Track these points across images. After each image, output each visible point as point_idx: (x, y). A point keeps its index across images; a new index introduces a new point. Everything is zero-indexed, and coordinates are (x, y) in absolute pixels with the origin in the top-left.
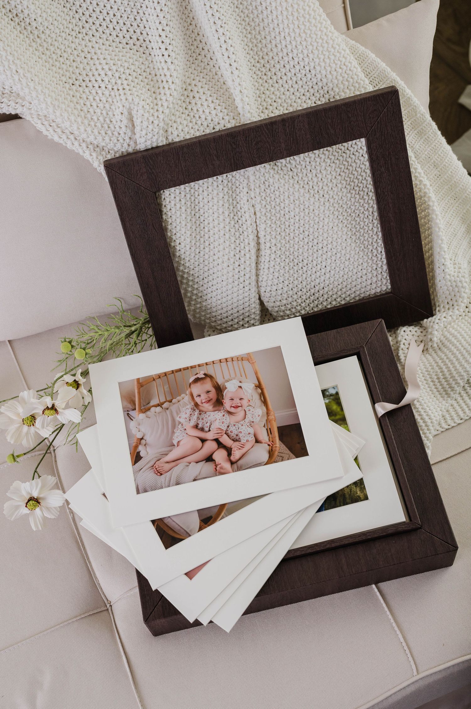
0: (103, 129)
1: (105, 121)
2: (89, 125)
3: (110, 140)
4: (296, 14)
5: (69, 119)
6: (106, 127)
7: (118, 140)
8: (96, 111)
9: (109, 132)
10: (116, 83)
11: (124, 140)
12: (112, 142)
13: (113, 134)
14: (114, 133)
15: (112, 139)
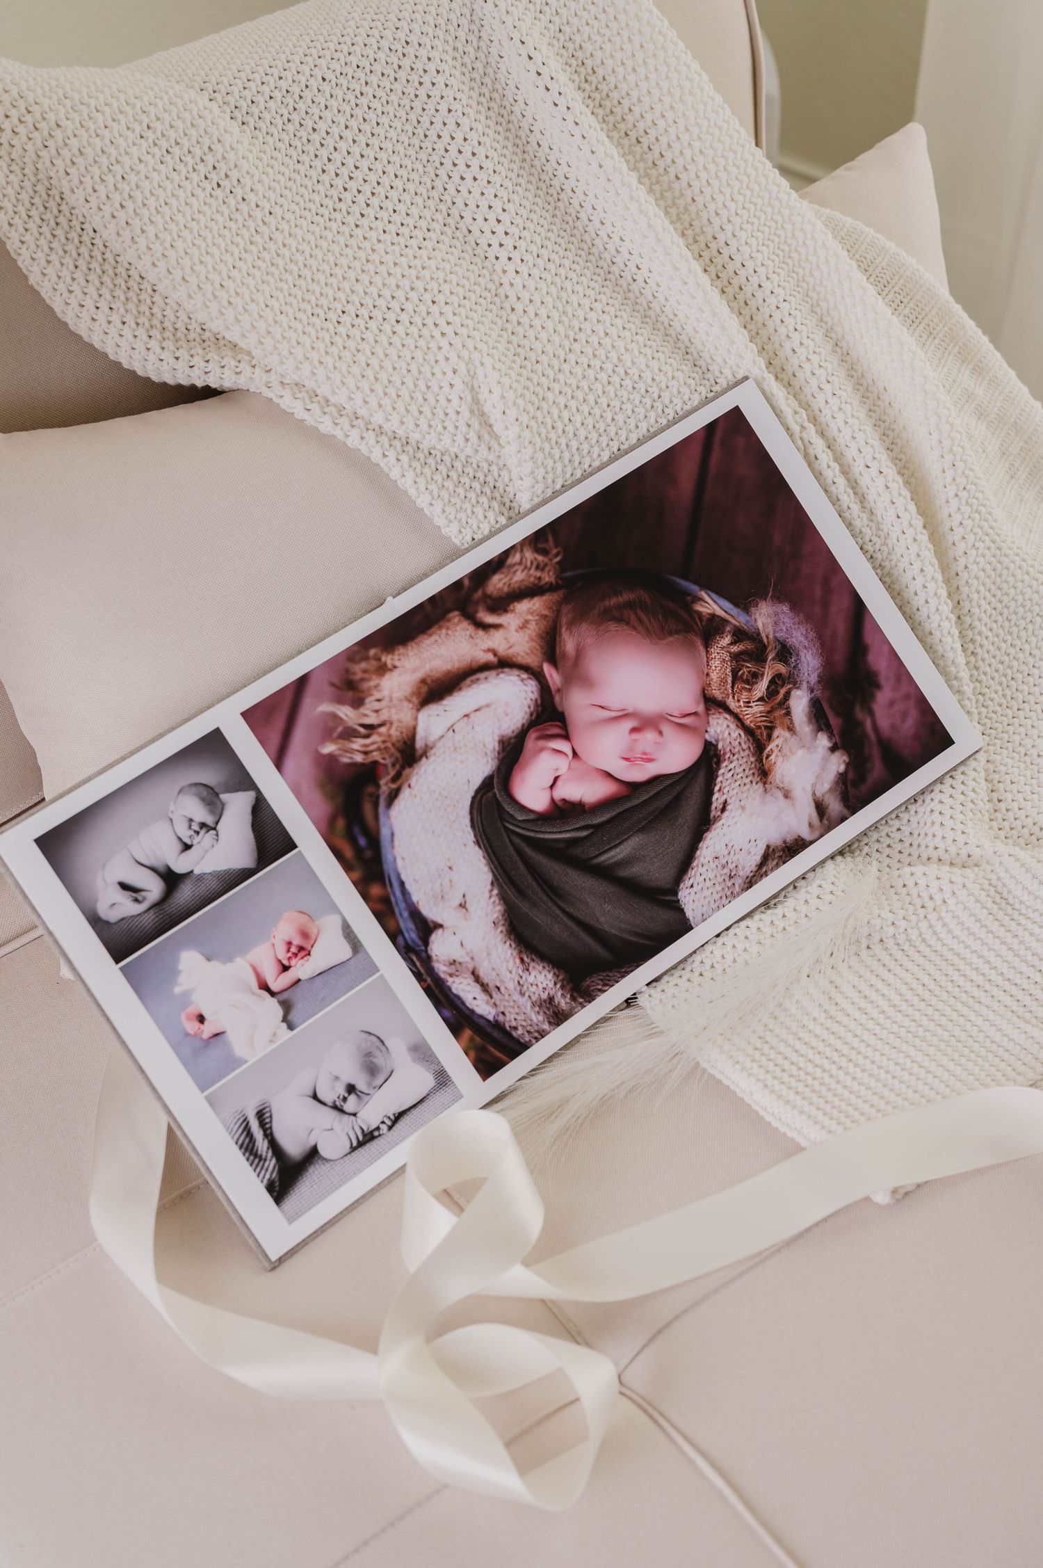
0: (413, 402)
1: (416, 386)
2: (386, 394)
3: (430, 426)
4: (724, 175)
5: (343, 383)
6: (420, 399)
7: (445, 428)
8: (396, 365)
9: (426, 410)
10: (428, 313)
11: (457, 427)
12: (432, 431)
13: (434, 414)
14: (435, 411)
15: (432, 423)
